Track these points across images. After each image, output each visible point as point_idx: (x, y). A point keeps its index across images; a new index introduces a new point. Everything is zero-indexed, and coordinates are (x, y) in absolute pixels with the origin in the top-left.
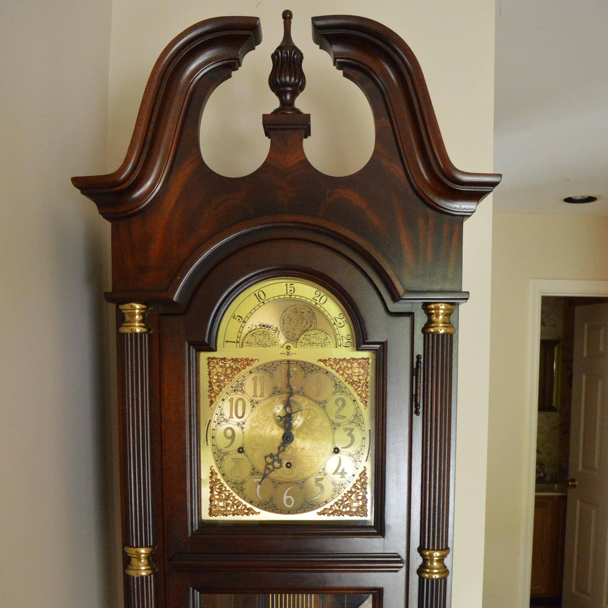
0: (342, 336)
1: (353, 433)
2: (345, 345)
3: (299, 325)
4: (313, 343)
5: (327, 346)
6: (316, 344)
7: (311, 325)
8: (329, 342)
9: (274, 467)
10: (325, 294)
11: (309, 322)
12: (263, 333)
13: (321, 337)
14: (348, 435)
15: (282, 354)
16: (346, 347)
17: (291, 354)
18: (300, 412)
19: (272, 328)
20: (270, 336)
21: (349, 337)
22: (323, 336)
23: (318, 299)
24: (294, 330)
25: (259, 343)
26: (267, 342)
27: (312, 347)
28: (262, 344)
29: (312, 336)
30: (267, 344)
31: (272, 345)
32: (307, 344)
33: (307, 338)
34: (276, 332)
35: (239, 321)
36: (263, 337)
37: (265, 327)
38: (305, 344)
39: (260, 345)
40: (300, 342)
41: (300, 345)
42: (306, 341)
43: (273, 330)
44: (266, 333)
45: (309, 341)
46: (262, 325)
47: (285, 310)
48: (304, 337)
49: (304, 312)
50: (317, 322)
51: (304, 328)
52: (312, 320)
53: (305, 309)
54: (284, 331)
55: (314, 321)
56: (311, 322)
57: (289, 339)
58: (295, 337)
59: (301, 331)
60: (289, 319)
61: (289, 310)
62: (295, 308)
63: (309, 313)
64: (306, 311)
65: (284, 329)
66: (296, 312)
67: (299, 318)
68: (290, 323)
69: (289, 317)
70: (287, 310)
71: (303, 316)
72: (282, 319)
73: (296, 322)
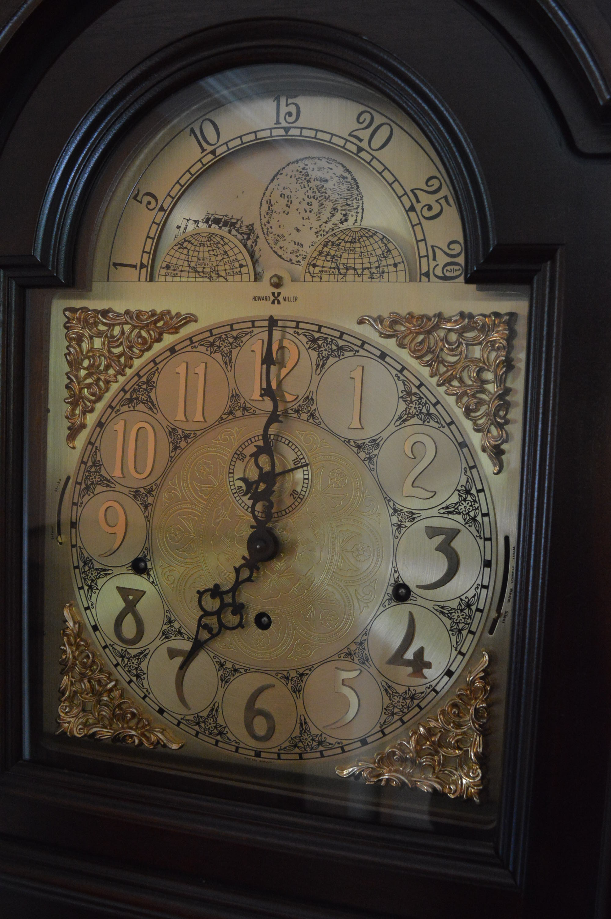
0: (433, 247)
1: (453, 544)
2: (441, 274)
3: (313, 216)
4: (347, 269)
5: (386, 275)
6: (355, 269)
7: (345, 215)
8: (395, 265)
9: (222, 625)
10: (385, 120)
11: (342, 206)
12: (210, 239)
13: (370, 248)
14: (438, 549)
15: (260, 299)
16: (445, 278)
17: (284, 299)
18: (301, 470)
19: (238, 226)
20: (227, 248)
21: (457, 248)
22: (376, 246)
23: (365, 135)
24: (298, 230)
25: (198, 269)
26: (220, 264)
27: (343, 278)
28: (205, 270)
29: (345, 247)
30: (218, 271)
31: (232, 273)
32: (329, 269)
33: (329, 252)
34: (250, 239)
35: (149, 206)
36: (209, 251)
37: (220, 223)
38: (324, 269)
39: (201, 274)
40: (310, 264)
41: (310, 273)
42: (327, 261)
43: (240, 232)
44: (219, 239)
45: (334, 260)
46: (212, 218)
47: (275, 173)
48: (323, 248)
49: (328, 178)
50: (363, 206)
51: (325, 224)
52: (349, 203)
53: (331, 169)
54: (270, 235)
55: (355, 204)
56: (347, 207)
57: (283, 256)
58: (301, 252)
59: (316, 233)
60: (286, 199)
61: (287, 175)
62: (303, 169)
63: (341, 180)
64: (334, 176)
65: (270, 230)
66: (305, 179)
67: (312, 195)
68: (288, 213)
69: (284, 195)
70: (281, 174)
71: (323, 190)
72: (266, 202)
73: (305, 209)
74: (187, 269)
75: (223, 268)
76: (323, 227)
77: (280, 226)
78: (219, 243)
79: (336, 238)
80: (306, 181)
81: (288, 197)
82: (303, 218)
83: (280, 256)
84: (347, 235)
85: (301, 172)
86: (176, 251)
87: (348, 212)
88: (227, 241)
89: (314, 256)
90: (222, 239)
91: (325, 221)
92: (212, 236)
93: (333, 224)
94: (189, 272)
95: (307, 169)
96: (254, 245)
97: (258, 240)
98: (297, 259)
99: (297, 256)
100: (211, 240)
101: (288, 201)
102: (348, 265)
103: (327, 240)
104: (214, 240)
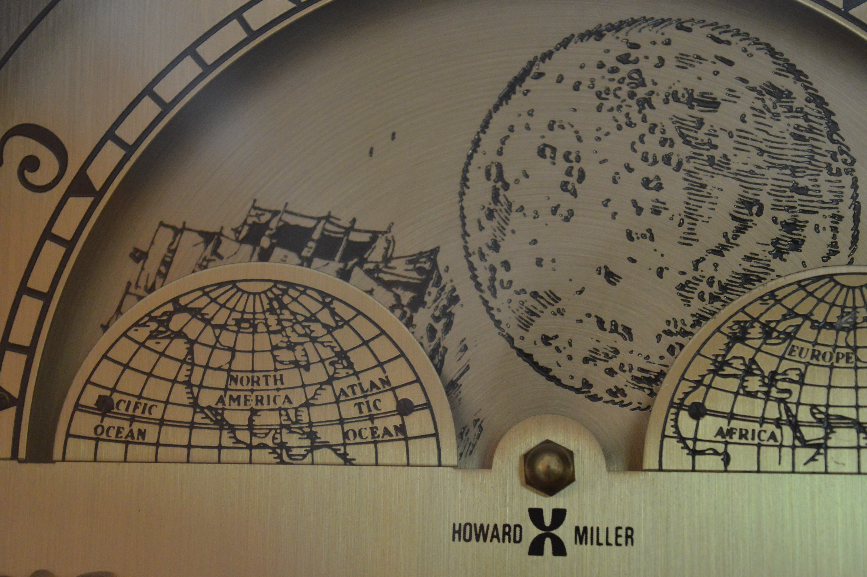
4: (828, 424)
6: (859, 427)
12: (275, 305)
15: (480, 533)
17: (580, 535)
19: (375, 255)
20: (346, 338)
25: (231, 418)
26: (320, 400)
27: (813, 459)
28: (257, 421)
29: (815, 343)
30: (311, 424)
31: (367, 433)
32: (756, 427)
33: (753, 361)
34: (423, 304)
35: (29, 176)
36: (275, 348)
37: (304, 245)
38: (735, 424)
39: (244, 436)
40: (680, 407)
41: (682, 440)
42: (749, 394)
43: (386, 277)
44: (315, 307)
45: (774, 393)
46: (273, 225)
47: (516, 71)
48: (729, 348)
49: (719, 94)
50: (855, 197)
51: (713, 258)
52: (803, 182)
53: (730, 63)
54: (500, 292)
55: (825, 187)
56: (797, 197)
57: (556, 372)
58: (624, 357)
59: (682, 287)
60: (562, 165)
61: (560, 79)
62: (624, 59)
63: (769, 101)
64: (740, 87)
65: (501, 274)
66: (632, 95)
67: (662, 151)
68: (571, 213)
69: (554, 150)
70: (540, 75)
71: (701, 135)
72: (482, 173)
73: (635, 203)
74: (186, 414)
75: (332, 413)
76: (707, 269)
77: (539, 262)
78: (313, 318)
79: (778, 312)
80: (633, 103)
81: (566, 157)
82: (630, 236)
83: (544, 371)
84: (821, 300)
85: (614, 70)
86: (142, 345)
87: (802, 217)
88: (346, 313)
89: (693, 374)
90: (326, 305)
91: (712, 246)
92: (285, 292)
93: (748, 258)
94: (192, 426)
95: (636, 61)
96: (439, 326)
97: (455, 309)
98: (611, 382)
99: (611, 372)
100: (283, 306)
101: (569, 173)
102: (831, 411)
103: (741, 317)
104: (294, 307)
